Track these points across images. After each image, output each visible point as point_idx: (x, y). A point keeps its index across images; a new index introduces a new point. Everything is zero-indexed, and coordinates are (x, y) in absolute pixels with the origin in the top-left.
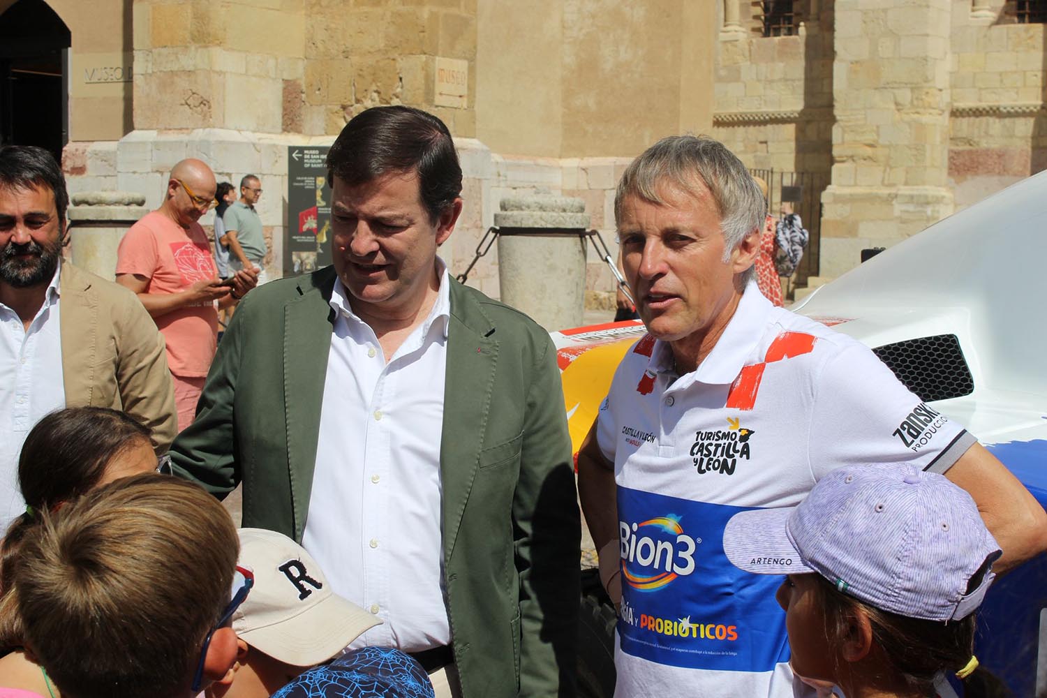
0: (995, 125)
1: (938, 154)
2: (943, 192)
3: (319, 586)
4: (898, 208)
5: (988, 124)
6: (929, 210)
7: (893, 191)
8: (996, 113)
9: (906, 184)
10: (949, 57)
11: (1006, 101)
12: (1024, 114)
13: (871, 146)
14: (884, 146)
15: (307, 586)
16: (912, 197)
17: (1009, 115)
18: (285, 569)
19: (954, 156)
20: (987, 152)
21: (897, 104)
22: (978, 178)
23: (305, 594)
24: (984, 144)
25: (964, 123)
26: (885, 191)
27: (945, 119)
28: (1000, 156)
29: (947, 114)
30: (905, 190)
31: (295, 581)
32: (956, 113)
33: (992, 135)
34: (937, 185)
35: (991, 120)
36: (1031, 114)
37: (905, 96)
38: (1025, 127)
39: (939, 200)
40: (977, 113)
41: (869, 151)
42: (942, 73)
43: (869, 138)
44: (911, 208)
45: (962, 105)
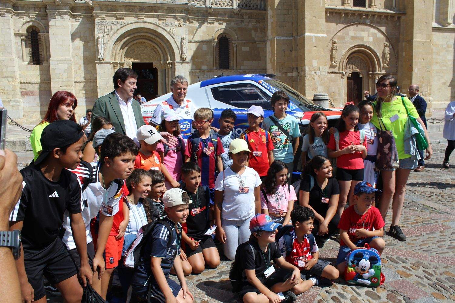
0: (31, 86)
1: (18, 92)
2: (20, 100)
3: (154, 134)
4: (11, 103)
5: (29, 86)
6: (19, 104)
7: (10, 100)
8: (30, 83)
9: (13, 98)
10: (19, 71)
11: (33, 81)
12: (37, 83)
13: (3, 90)
14: (7, 90)
15: (152, 133)
16: (14, 101)
17: (34, 84)
18: (149, 131)
19: (22, 92)
20: (29, 91)
21: (8, 81)
22: (28, 97)
23: (152, 135)
24: (28, 90)
25: (24, 85)
26: (7, 100)
27: (19, 85)
28: (32, 92)
29: (19, 83)
30: (12, 99)
31: (151, 133)
32: (21, 83)
33: (30, 88)
34: (19, 98)
35: (30, 85)
36: (38, 83)
37: (10, 79)
38: (37, 86)
39: (20, 101)
40: (26, 83)
41: (3, 91)
42: (18, 75)
43: (3, 88)
44: (14, 103)
45: (22, 81)
